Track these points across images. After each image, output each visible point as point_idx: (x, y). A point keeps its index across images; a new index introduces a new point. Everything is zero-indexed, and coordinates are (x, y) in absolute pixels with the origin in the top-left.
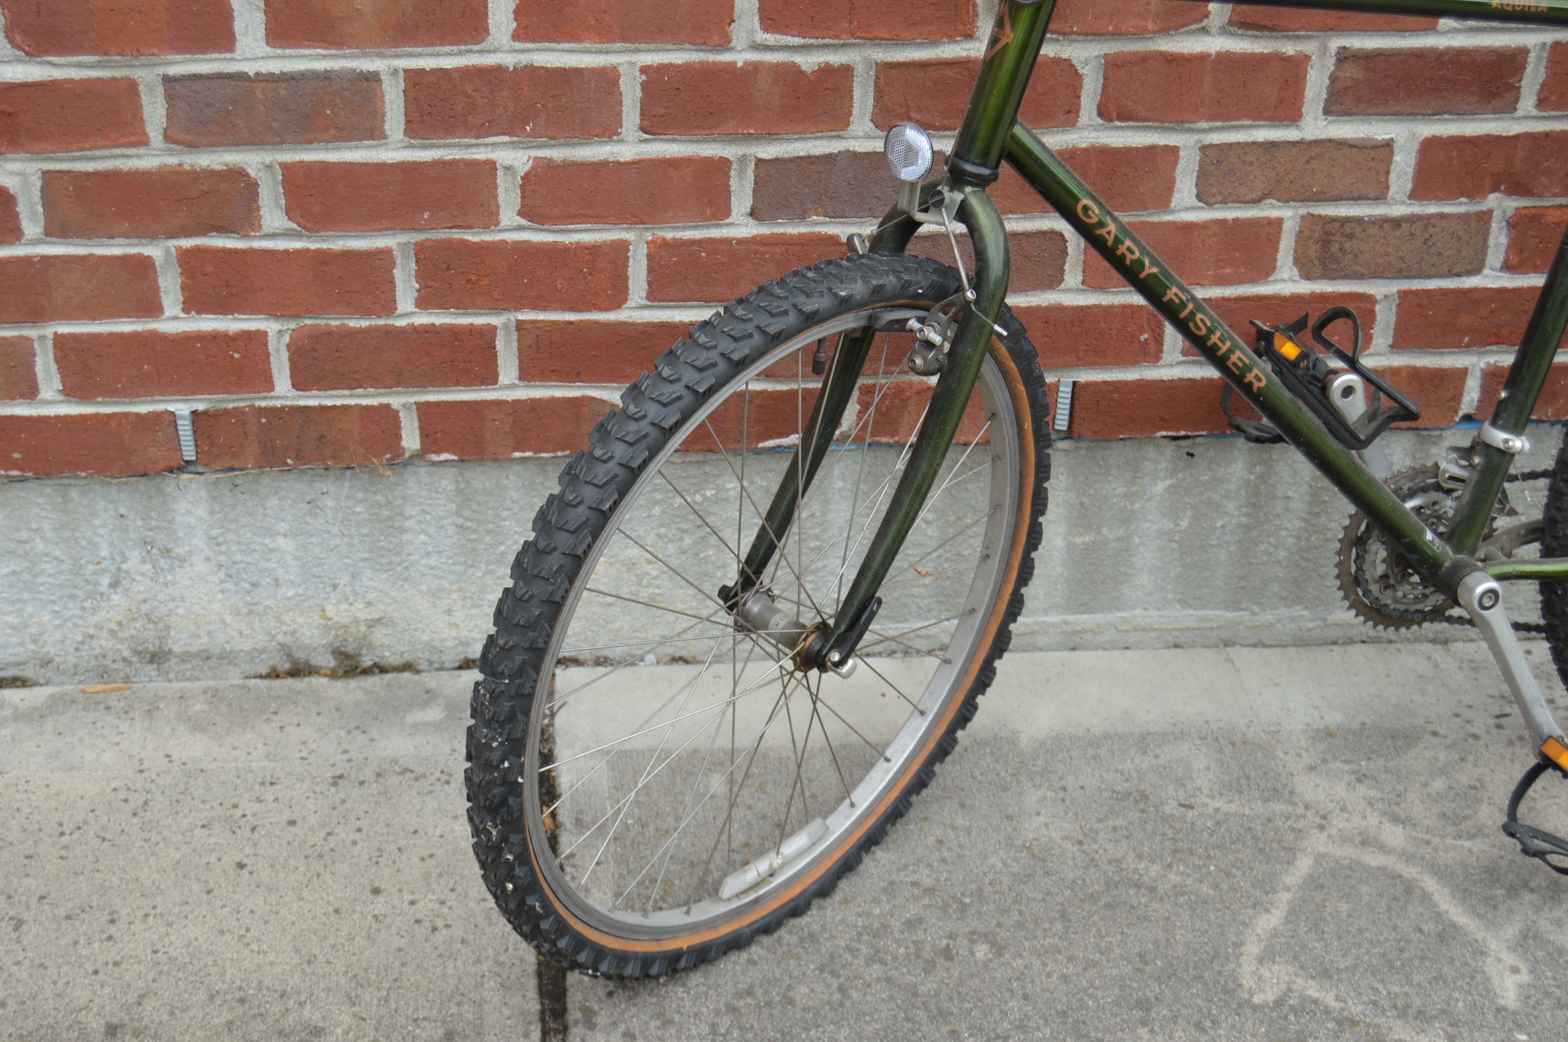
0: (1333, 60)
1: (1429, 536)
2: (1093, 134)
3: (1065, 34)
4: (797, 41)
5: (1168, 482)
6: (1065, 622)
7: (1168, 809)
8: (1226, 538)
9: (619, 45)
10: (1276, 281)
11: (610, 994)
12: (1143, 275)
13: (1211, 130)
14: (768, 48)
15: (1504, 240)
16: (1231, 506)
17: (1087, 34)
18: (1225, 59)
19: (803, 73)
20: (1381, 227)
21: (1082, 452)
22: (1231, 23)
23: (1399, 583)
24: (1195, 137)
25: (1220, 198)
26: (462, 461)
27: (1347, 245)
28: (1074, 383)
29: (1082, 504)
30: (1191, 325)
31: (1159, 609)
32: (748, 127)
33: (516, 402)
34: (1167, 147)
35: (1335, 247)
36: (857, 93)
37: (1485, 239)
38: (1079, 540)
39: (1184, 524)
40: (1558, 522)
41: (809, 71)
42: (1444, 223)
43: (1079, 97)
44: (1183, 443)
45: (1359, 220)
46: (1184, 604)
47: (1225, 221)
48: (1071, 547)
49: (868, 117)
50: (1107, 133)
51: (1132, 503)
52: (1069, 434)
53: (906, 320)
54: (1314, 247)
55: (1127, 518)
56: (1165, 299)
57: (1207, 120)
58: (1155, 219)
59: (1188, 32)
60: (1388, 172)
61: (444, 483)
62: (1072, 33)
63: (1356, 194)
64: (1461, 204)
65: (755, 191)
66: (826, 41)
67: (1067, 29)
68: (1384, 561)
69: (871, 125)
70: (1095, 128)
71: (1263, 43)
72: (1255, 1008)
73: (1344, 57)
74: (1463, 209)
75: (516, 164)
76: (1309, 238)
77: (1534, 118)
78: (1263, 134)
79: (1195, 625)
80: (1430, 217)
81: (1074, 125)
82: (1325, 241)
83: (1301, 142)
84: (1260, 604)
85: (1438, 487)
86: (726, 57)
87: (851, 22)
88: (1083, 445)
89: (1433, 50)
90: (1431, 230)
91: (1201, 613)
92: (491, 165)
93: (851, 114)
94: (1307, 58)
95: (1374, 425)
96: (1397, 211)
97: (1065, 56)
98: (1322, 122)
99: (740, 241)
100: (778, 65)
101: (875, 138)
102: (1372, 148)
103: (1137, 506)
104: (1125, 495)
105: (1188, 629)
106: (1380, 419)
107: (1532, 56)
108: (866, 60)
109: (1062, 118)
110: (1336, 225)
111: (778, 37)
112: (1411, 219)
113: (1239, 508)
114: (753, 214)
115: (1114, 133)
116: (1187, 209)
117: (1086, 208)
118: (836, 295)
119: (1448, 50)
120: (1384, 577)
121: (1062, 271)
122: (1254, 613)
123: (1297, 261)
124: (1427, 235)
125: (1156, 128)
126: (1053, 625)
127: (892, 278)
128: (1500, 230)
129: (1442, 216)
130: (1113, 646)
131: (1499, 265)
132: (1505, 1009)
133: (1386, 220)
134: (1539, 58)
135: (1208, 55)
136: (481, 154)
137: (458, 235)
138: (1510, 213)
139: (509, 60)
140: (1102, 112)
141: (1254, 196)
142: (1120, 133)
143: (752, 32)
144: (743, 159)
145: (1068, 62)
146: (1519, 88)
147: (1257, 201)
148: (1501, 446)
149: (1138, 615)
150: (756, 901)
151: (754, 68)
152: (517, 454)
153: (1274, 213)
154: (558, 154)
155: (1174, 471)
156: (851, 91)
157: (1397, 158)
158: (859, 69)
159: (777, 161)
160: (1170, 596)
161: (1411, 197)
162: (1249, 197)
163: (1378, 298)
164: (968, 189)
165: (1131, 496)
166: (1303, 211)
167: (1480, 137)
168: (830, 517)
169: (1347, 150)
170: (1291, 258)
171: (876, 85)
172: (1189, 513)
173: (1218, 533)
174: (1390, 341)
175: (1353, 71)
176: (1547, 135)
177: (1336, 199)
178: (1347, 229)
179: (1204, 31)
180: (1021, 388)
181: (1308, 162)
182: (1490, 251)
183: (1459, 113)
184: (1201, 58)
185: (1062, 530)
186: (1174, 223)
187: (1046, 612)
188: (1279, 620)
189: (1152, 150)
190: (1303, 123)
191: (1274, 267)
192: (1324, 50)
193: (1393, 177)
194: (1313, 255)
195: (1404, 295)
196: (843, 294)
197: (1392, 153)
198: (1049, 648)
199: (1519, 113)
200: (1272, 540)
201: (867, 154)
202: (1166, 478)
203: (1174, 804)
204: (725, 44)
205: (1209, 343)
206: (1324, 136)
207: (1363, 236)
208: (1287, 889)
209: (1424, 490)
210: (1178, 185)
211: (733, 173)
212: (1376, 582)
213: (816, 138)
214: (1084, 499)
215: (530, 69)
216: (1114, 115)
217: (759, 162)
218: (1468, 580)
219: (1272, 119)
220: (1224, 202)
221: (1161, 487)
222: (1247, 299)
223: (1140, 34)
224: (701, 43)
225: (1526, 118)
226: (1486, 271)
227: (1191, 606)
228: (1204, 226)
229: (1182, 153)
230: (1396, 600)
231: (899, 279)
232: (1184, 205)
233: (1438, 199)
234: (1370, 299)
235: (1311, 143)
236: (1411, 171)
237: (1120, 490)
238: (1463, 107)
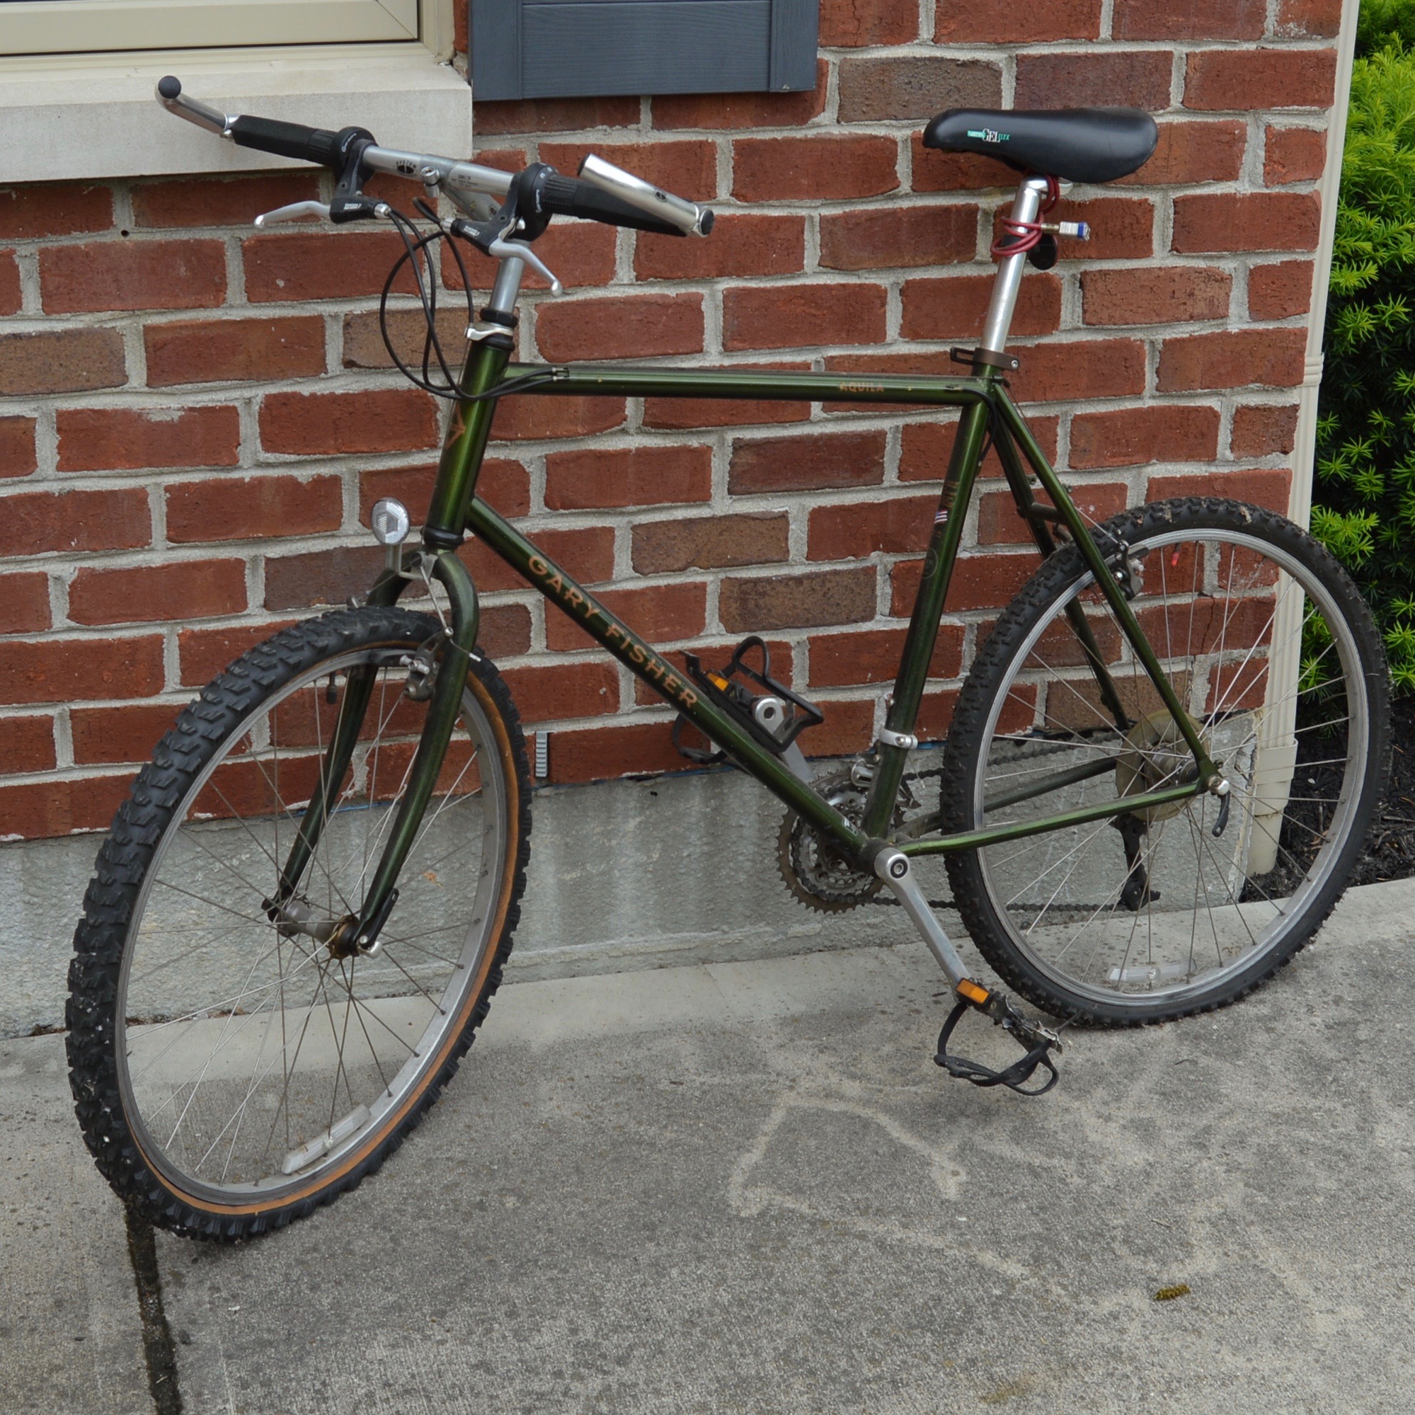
0: (731, 449)
1: (846, 823)
2: (543, 521)
3: (511, 440)
4: (293, 458)
5: (638, 820)
6: (564, 953)
7: (661, 1087)
8: (693, 866)
9: (146, 470)
10: (707, 636)
11: (195, 1261)
12: (588, 615)
13: (639, 512)
14: (269, 465)
15: (889, 590)
16: (693, 837)
17: (530, 439)
18: (643, 453)
19: (299, 484)
20: (787, 585)
21: (562, 798)
22: (645, 424)
23: (832, 870)
24: (626, 519)
25: (652, 568)
26: (27, 841)
27: (761, 602)
28: (549, 734)
29: (566, 844)
30: (631, 654)
31: (643, 935)
32: (258, 532)
33: (73, 783)
34: (604, 528)
35: (751, 604)
36: (346, 499)
37: (874, 590)
38: (567, 877)
39: (656, 856)
40: (950, 806)
41: (305, 482)
42: (838, 578)
43: (528, 491)
44: (646, 783)
45: (768, 580)
46: (664, 928)
47: (658, 588)
48: (561, 884)
49: (357, 517)
50: (554, 520)
51: (610, 840)
52: (549, 781)
53: (400, 656)
54: (735, 605)
55: (606, 854)
56: (608, 634)
57: (635, 504)
58: (601, 590)
59: (611, 433)
60: (787, 539)
61: (11, 863)
62: (517, 439)
63: (763, 559)
64: (849, 561)
65: (267, 586)
66: (317, 456)
67: (513, 436)
68: (815, 852)
69: (359, 524)
70: (544, 516)
71: (673, 438)
72: (742, 1220)
73: (739, 446)
74: (852, 566)
75: (64, 574)
76: (729, 598)
77: (898, 487)
78: (681, 514)
79: (674, 947)
80: (825, 574)
81: (526, 515)
82: (743, 600)
83: (713, 518)
84: (730, 923)
85: (853, 788)
86: (235, 475)
87: (336, 440)
88: (562, 791)
89: (810, 437)
90: (828, 585)
91: (679, 935)
92: (43, 577)
93: (342, 516)
94: (710, 448)
95: (789, 731)
96: (798, 571)
97: (513, 458)
98: (728, 501)
99: (257, 629)
100: (278, 479)
101: (363, 535)
102: (771, 519)
103: (614, 842)
104: (602, 834)
105: (670, 951)
106: (793, 726)
107: (889, 436)
108: (351, 471)
109: (516, 510)
110: (751, 585)
111: (277, 455)
112: (810, 577)
113: (700, 838)
114: (267, 605)
115: (559, 519)
116: (627, 580)
117: (536, 564)
118: (341, 635)
119: (822, 436)
120: (818, 866)
121: (529, 639)
122: (725, 932)
123: (721, 618)
124: (825, 589)
125: (594, 513)
126: (553, 956)
127: (385, 622)
128: (884, 582)
129: (836, 573)
130: (607, 970)
131: (887, 611)
132: (947, 1201)
133: (790, 578)
134: (895, 438)
135: (630, 451)
136: (34, 568)
137: (17, 639)
138: (890, 567)
139: (54, 487)
140: (548, 503)
141: (680, 565)
142: (565, 519)
143: (256, 453)
144: (255, 559)
145: (516, 463)
146: (882, 464)
147: (682, 569)
148: (895, 743)
149: (626, 942)
150: (314, 1176)
151: (259, 482)
152: (76, 831)
153: (698, 579)
154: (99, 564)
155: (642, 810)
156: (341, 497)
157: (792, 527)
158: (346, 478)
159: (283, 558)
160: (651, 922)
161: (807, 559)
162: (676, 567)
163: (793, 644)
164: (440, 552)
165: (608, 835)
166: (722, 576)
167: (857, 505)
168: (351, 871)
169: (752, 523)
170: (717, 616)
171: (361, 491)
172: (659, 846)
173: (684, 862)
174: (807, 681)
175: (748, 458)
176: (910, 500)
177: (747, 564)
178: (759, 588)
179: (624, 432)
180: (500, 720)
181: (721, 534)
182: (879, 600)
183: (837, 487)
184: (625, 454)
185: (552, 869)
186: (617, 592)
187: (545, 945)
188: (747, 937)
189: (592, 531)
190: (712, 502)
191: (704, 624)
192: (722, 442)
193: (791, 542)
194: (735, 612)
195: (812, 641)
196: (346, 633)
197: (788, 523)
198: (552, 977)
199: (886, 484)
200: (731, 864)
201: (358, 549)
202: (635, 816)
203: (667, 1082)
204: (233, 464)
205: (647, 669)
206: (731, 512)
207: (773, 593)
208: (765, 1134)
209: (842, 790)
210: (617, 560)
211: (247, 572)
212: (812, 871)
213: (314, 538)
214: (568, 840)
215: (73, 494)
216: (558, 504)
217: (269, 561)
218: (881, 855)
219: (687, 500)
220: (656, 571)
221: (632, 824)
223: (572, 437)
224: (215, 465)
225: (892, 487)
226: (878, 617)
227: (669, 930)
228: (642, 592)
229: (617, 533)
230: (830, 886)
231: (391, 622)
232: (624, 576)
233: (830, 559)
234: (786, 646)
235: (721, 518)
236: (805, 536)
237: (597, 829)
238: (840, 482)
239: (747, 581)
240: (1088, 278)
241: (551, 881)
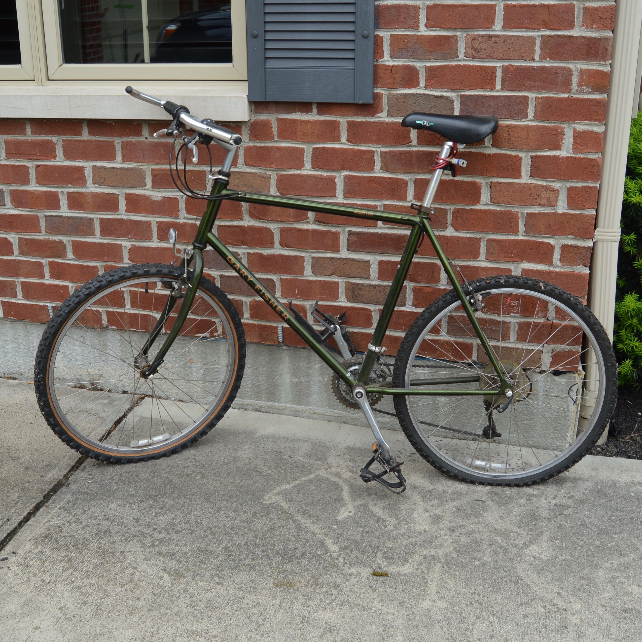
0: (347, 234)
1: (349, 375)
2: (279, 251)
3: (267, 220)
4: (195, 217)
5: (320, 365)
6: (293, 407)
7: (284, 457)
9: (151, 215)
10: (340, 301)
11: (93, 465)
12: (248, 280)
13: (313, 252)
14: (188, 219)
15: (412, 296)
17: (274, 221)
18: (314, 231)
21: (292, 351)
22: (315, 220)
24: (309, 254)
25: (319, 273)
26: (117, 329)
27: (360, 292)
28: (282, 327)
30: (264, 297)
31: (321, 407)
33: (130, 314)
34: (300, 256)
35: (356, 292)
37: (405, 295)
38: (294, 380)
39: (326, 380)
43: (274, 239)
45: (362, 285)
46: (329, 407)
47: (320, 281)
48: (292, 382)
50: (283, 251)
51: (309, 370)
52: (284, 344)
53: (172, 282)
54: (350, 292)
55: (308, 375)
56: (255, 288)
57: (312, 249)
58: (300, 278)
59: (303, 223)
60: (369, 270)
61: (117, 336)
62: (269, 220)
63: (360, 276)
70: (280, 249)
71: (326, 227)
72: (262, 504)
73: (350, 233)
75: (127, 246)
76: (348, 289)
78: (329, 255)
79: (333, 415)
80: (385, 286)
81: (273, 247)
82: (353, 290)
83: (341, 258)
86: (178, 221)
88: (291, 349)
89: (377, 233)
91: (335, 411)
92: (121, 245)
94: (339, 233)
96: (374, 283)
98: (347, 253)
100: (191, 224)
102: (363, 262)
103: (311, 371)
105: (331, 416)
109: (269, 245)
110: (356, 286)
111: (191, 216)
112: (379, 286)
115: (285, 251)
117: (230, 259)
119: (382, 234)
121: (275, 292)
123: (346, 296)
125: (297, 250)
126: (289, 407)
128: (410, 293)
129: (389, 286)
130: (309, 417)
131: (411, 304)
133: (370, 286)
135: (310, 230)
136: (118, 242)
137: (114, 264)
138: (412, 288)
139: (124, 217)
140: (281, 244)
142: (287, 251)
143: (184, 214)
145: (269, 228)
147: (330, 275)
149: (315, 408)
151: (185, 224)
152: (132, 329)
153: (336, 280)
154: (137, 244)
157: (372, 266)
161: (378, 279)
162: (327, 274)
163: (372, 310)
165: (308, 368)
166: (346, 280)
168: (220, 362)
169: (356, 262)
170: (344, 295)
172: (327, 376)
175: (353, 238)
177: (354, 277)
178: (359, 287)
179: (308, 223)
181: (344, 265)
182: (407, 299)
183: (389, 254)
184: (308, 230)
185: (288, 376)
186: (306, 280)
187: (287, 403)
189: (296, 257)
190: (341, 252)
191: (339, 297)
192: (344, 231)
193: (371, 272)
194: (350, 295)
195: (380, 310)
197: (370, 264)
198: (289, 415)
202: (318, 364)
203: (288, 456)
204: (177, 217)
205: (270, 303)
206: (348, 257)
207: (364, 290)
208: (300, 481)
210: (305, 268)
212: (344, 391)
214: (294, 367)
215: (129, 220)
216: (285, 245)
219: (331, 250)
220: (320, 275)
221: (317, 366)
222: (331, 306)
223: (288, 222)
224: (171, 216)
226: (407, 306)
227: (331, 408)
228: (315, 282)
229: (306, 259)
232: (308, 275)
233: (386, 280)
234: (370, 310)
235: (343, 259)
236: (377, 270)
237: (305, 365)
238: (390, 252)
239: (354, 284)
240: (493, 184)
241: (288, 380)
